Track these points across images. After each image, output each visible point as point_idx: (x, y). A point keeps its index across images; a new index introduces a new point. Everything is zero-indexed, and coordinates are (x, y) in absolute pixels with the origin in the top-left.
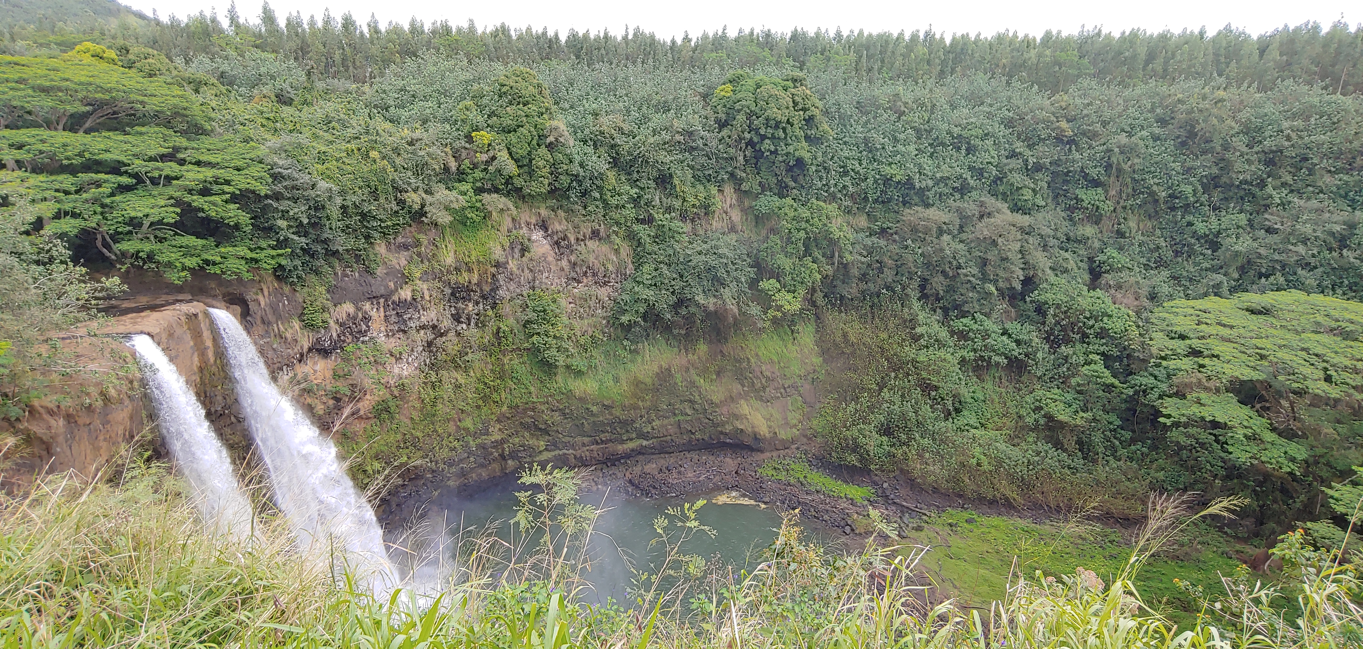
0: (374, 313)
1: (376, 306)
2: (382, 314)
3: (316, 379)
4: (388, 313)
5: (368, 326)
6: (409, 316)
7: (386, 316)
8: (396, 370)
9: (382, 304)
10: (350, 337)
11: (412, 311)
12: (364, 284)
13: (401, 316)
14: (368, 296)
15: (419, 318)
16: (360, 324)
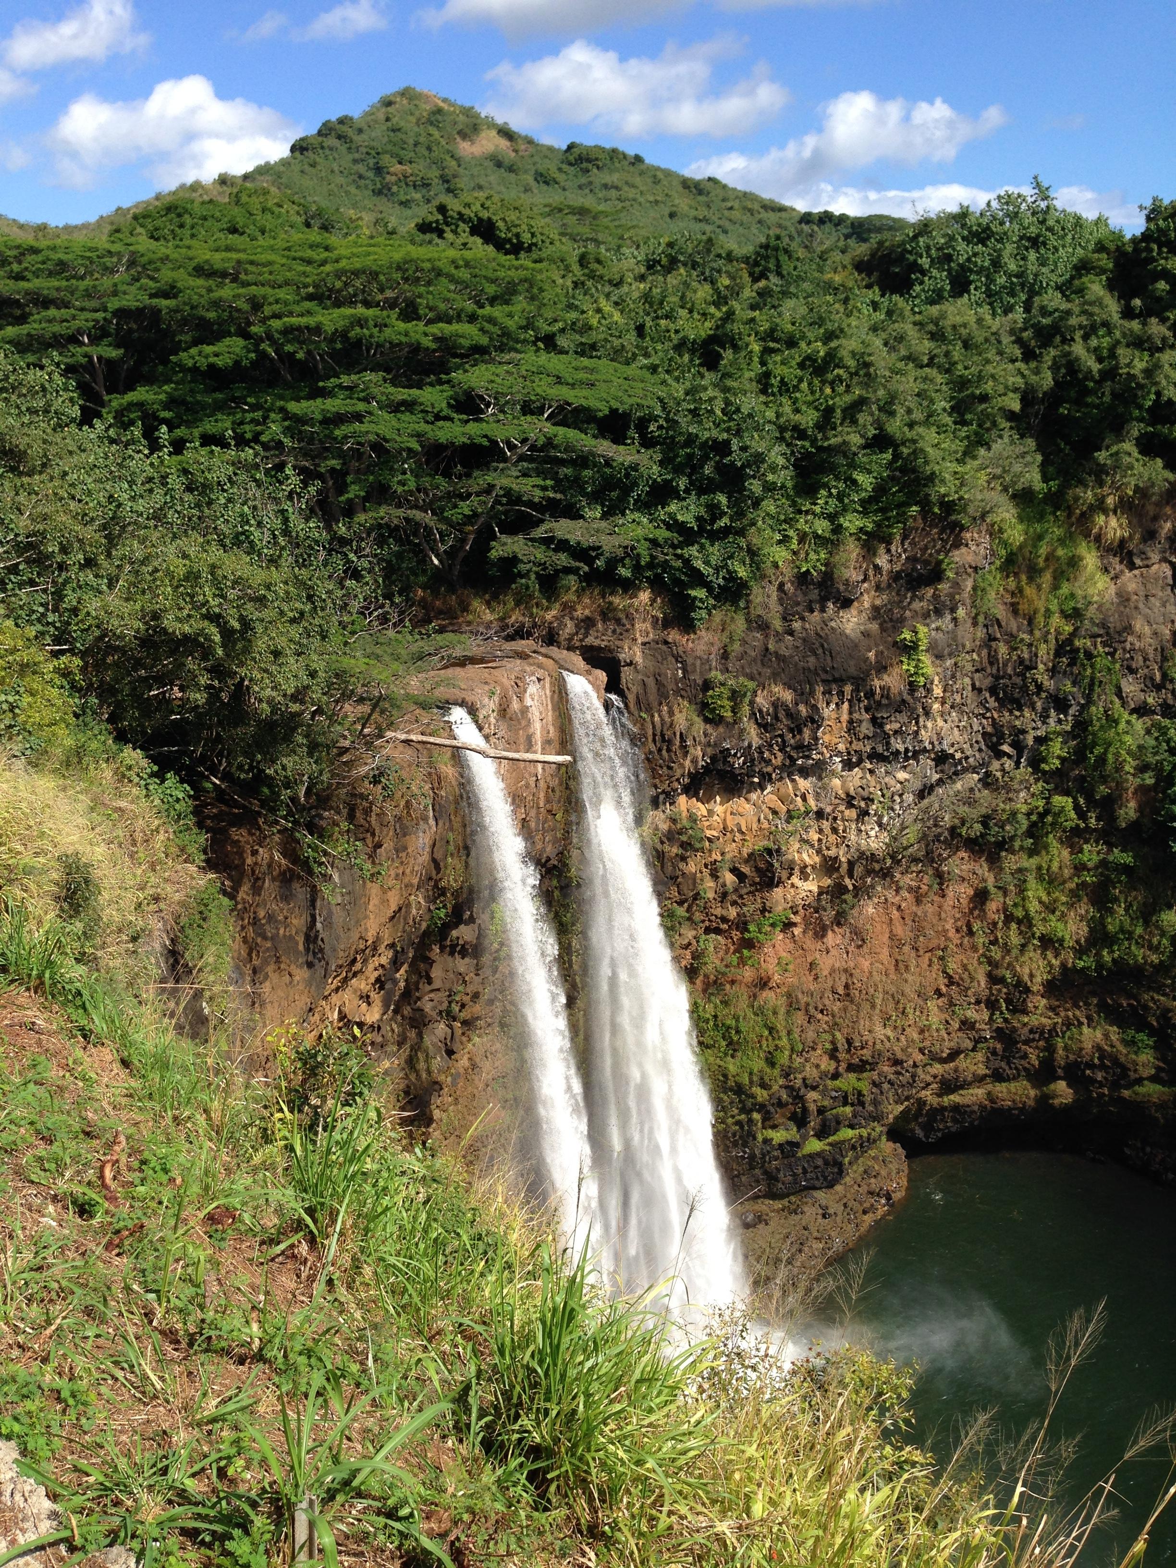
0: (828, 712)
1: (835, 699)
2: (845, 717)
3: (709, 827)
4: (856, 716)
5: (816, 739)
6: (896, 726)
7: (851, 722)
8: (853, 837)
9: (848, 696)
10: (779, 754)
11: (903, 718)
12: (820, 651)
13: (881, 726)
14: (824, 676)
15: (916, 733)
16: (800, 732)
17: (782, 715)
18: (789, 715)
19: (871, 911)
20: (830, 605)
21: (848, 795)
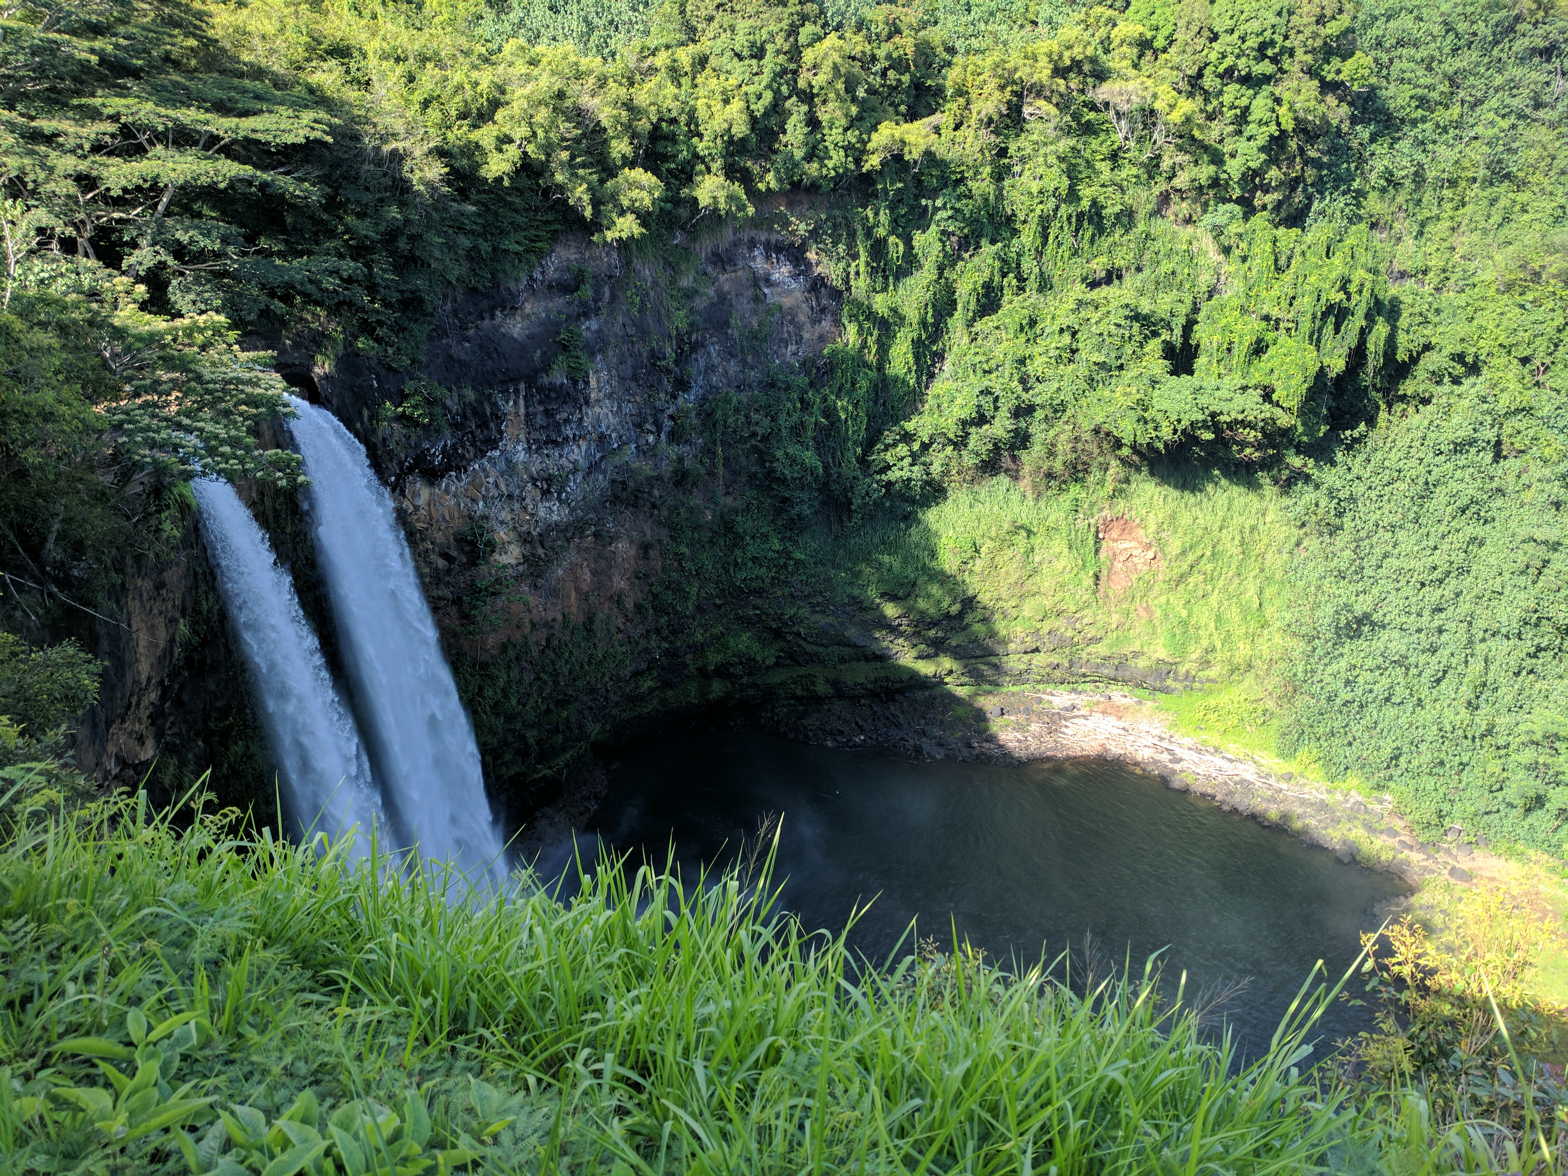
0: (508, 408)
1: (513, 396)
2: (522, 411)
3: (418, 520)
4: (531, 409)
5: (501, 432)
6: (564, 415)
7: (527, 415)
8: (540, 513)
9: (523, 393)
11: (568, 408)
12: (495, 355)
13: (552, 415)
14: (500, 376)
15: (581, 420)
16: (488, 428)
17: (469, 413)
18: (475, 413)
19: (560, 572)
20: (498, 313)
21: (532, 477)
